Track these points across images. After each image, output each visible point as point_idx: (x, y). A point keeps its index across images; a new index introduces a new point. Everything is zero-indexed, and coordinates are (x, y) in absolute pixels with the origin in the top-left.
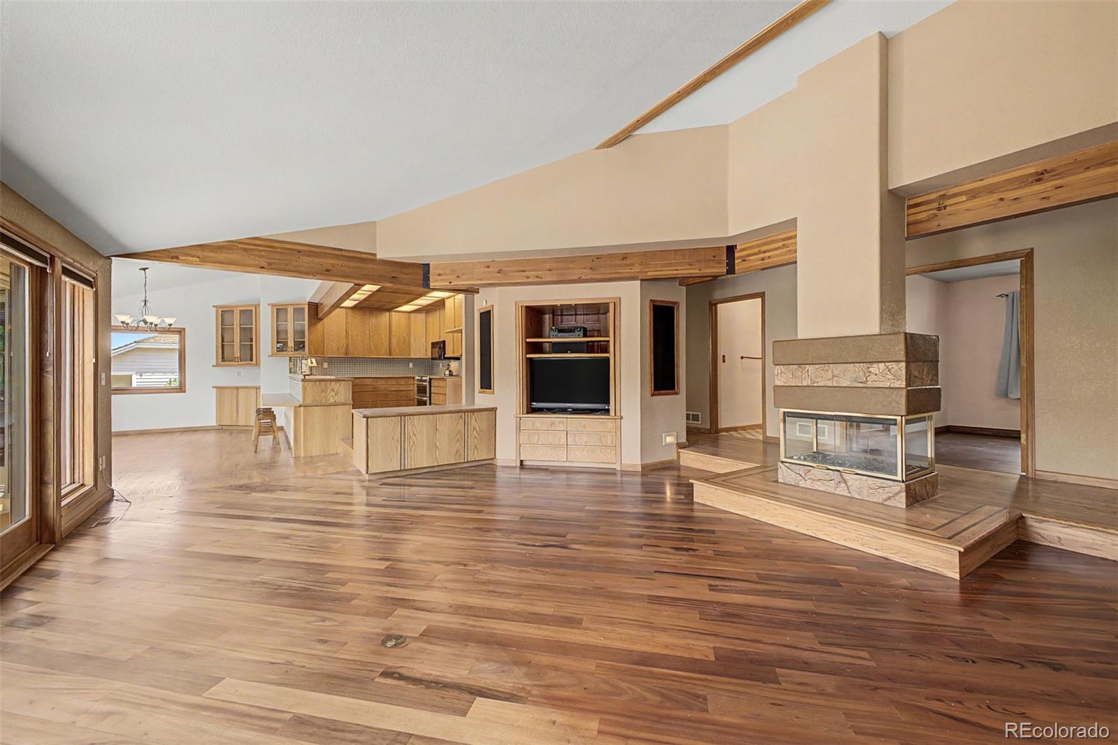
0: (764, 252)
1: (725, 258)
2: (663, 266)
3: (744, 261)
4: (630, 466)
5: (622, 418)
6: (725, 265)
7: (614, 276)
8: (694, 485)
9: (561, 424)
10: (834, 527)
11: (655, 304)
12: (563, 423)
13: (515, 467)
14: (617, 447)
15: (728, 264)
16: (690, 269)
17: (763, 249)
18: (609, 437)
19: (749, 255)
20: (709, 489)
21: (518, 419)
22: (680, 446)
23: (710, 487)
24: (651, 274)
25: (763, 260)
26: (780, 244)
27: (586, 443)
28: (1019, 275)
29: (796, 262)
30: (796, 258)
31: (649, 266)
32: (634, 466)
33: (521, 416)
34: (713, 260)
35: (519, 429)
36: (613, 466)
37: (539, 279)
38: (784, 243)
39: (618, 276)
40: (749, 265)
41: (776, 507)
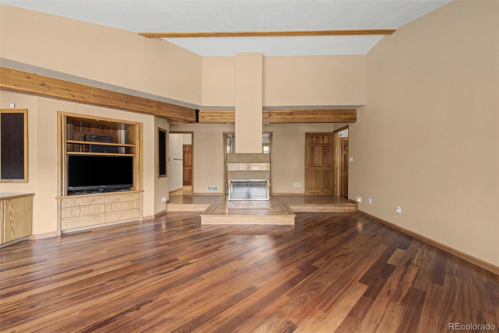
0: (213, 116)
1: (195, 115)
2: (168, 111)
3: (203, 118)
4: (147, 217)
5: (144, 191)
6: (195, 118)
7: (141, 110)
8: (202, 217)
9: (100, 200)
10: (261, 219)
11: (160, 130)
12: (101, 199)
13: (56, 237)
14: (140, 209)
15: (196, 118)
16: (181, 116)
17: (212, 115)
18: (136, 203)
19: (205, 116)
20: (210, 217)
21: (59, 200)
22: (168, 202)
23: (210, 216)
24: (162, 114)
25: (212, 119)
26: (219, 115)
27: (120, 209)
28: (268, 138)
29: (235, 123)
30: (235, 121)
31: (162, 110)
32: (151, 216)
33: (62, 197)
34: (190, 114)
35: (60, 208)
36: (137, 219)
37: (84, 100)
38: (221, 114)
39: (143, 111)
40: (205, 120)
41: (240, 217)
